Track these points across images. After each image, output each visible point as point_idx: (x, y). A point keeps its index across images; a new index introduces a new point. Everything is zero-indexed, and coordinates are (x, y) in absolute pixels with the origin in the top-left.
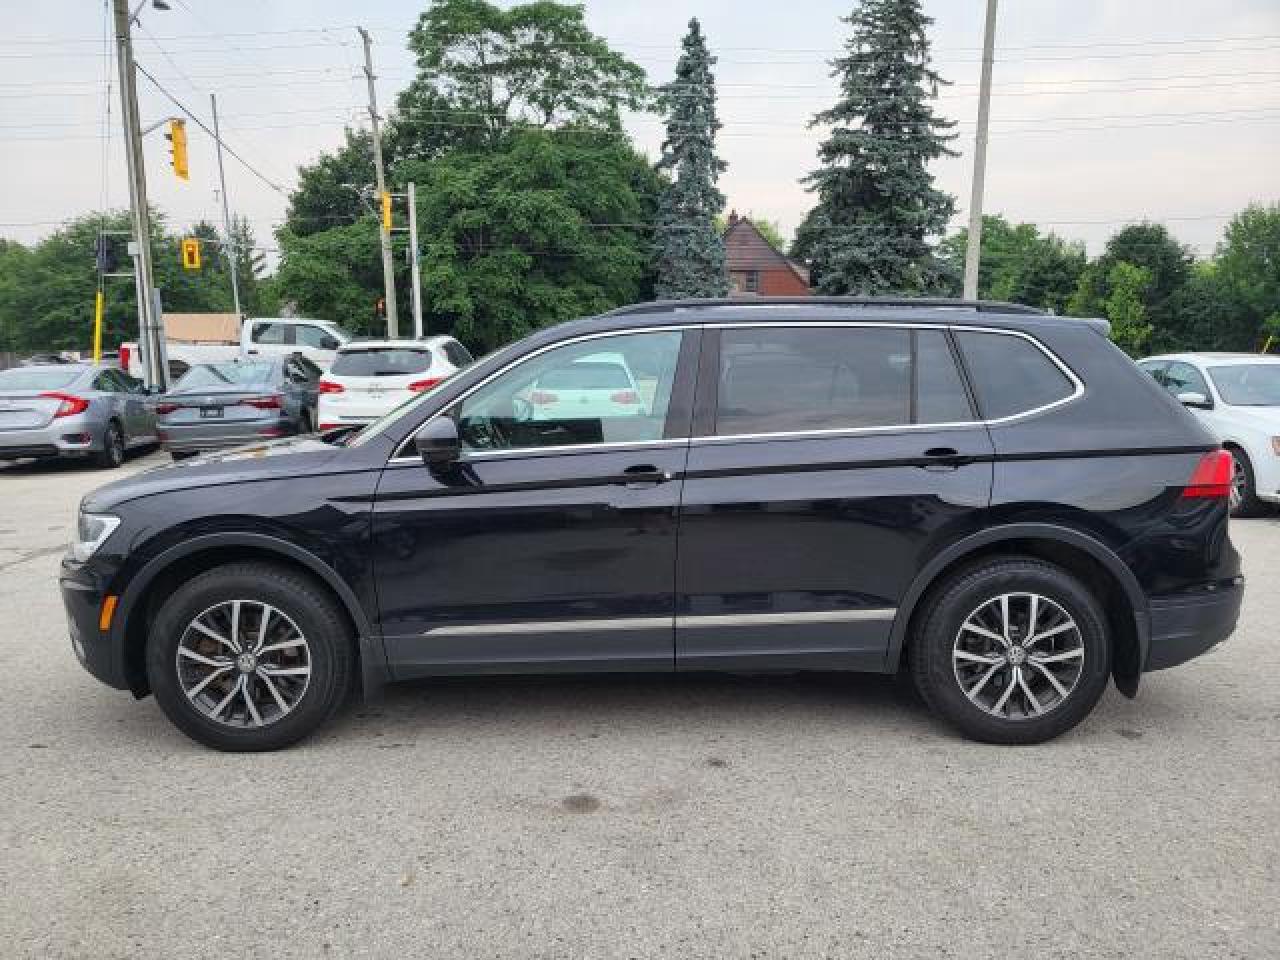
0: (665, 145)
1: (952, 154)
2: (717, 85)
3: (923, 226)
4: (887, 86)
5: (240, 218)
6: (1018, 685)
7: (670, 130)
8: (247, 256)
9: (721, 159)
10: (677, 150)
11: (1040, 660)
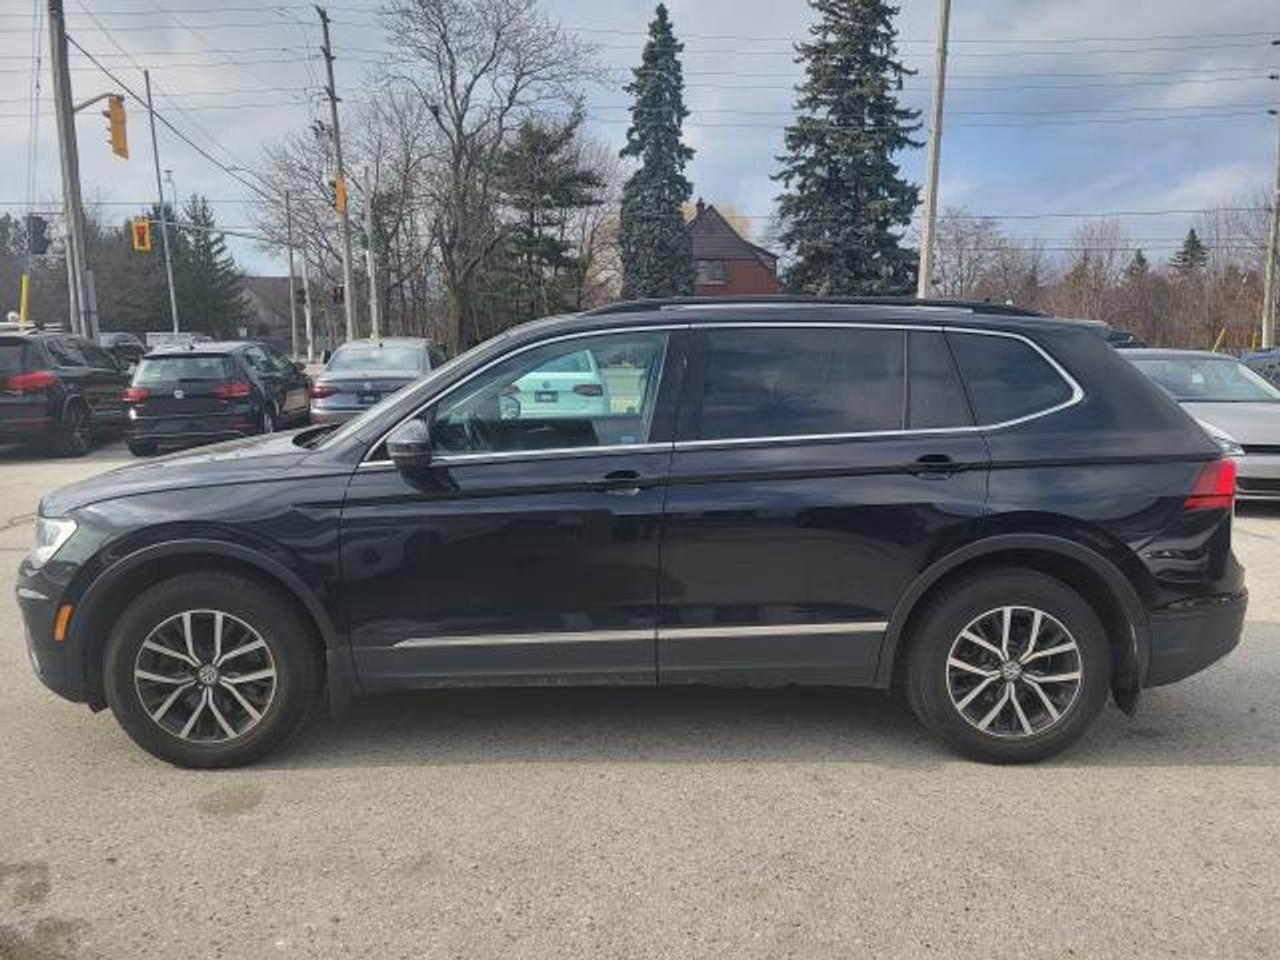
0: (631, 131)
1: (916, 145)
2: (684, 73)
3: (888, 216)
4: (852, 77)
5: (199, 198)
6: (1009, 701)
7: (635, 117)
8: (206, 238)
9: (688, 145)
10: (643, 137)
11: (1035, 678)
